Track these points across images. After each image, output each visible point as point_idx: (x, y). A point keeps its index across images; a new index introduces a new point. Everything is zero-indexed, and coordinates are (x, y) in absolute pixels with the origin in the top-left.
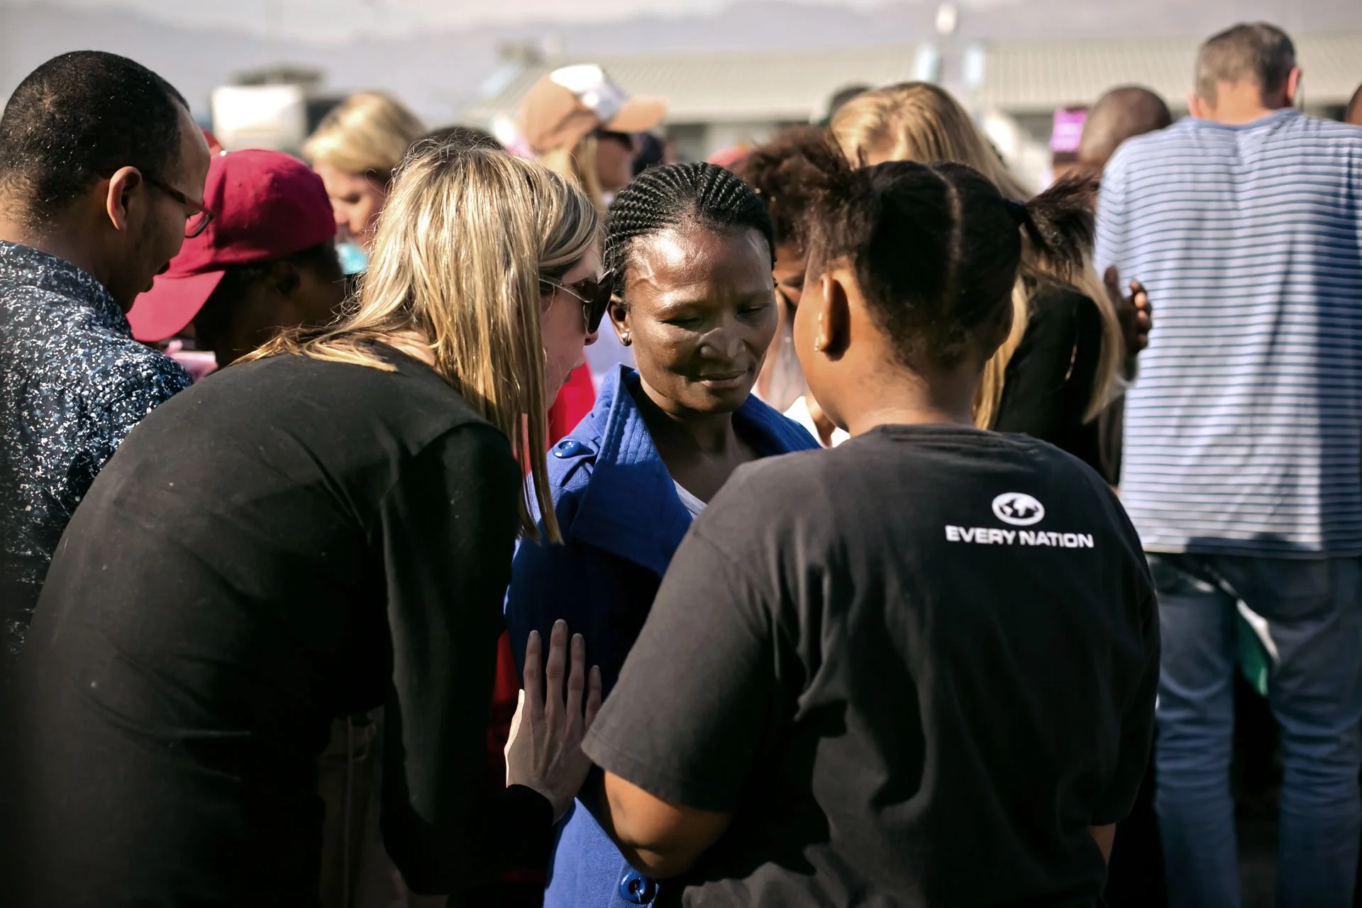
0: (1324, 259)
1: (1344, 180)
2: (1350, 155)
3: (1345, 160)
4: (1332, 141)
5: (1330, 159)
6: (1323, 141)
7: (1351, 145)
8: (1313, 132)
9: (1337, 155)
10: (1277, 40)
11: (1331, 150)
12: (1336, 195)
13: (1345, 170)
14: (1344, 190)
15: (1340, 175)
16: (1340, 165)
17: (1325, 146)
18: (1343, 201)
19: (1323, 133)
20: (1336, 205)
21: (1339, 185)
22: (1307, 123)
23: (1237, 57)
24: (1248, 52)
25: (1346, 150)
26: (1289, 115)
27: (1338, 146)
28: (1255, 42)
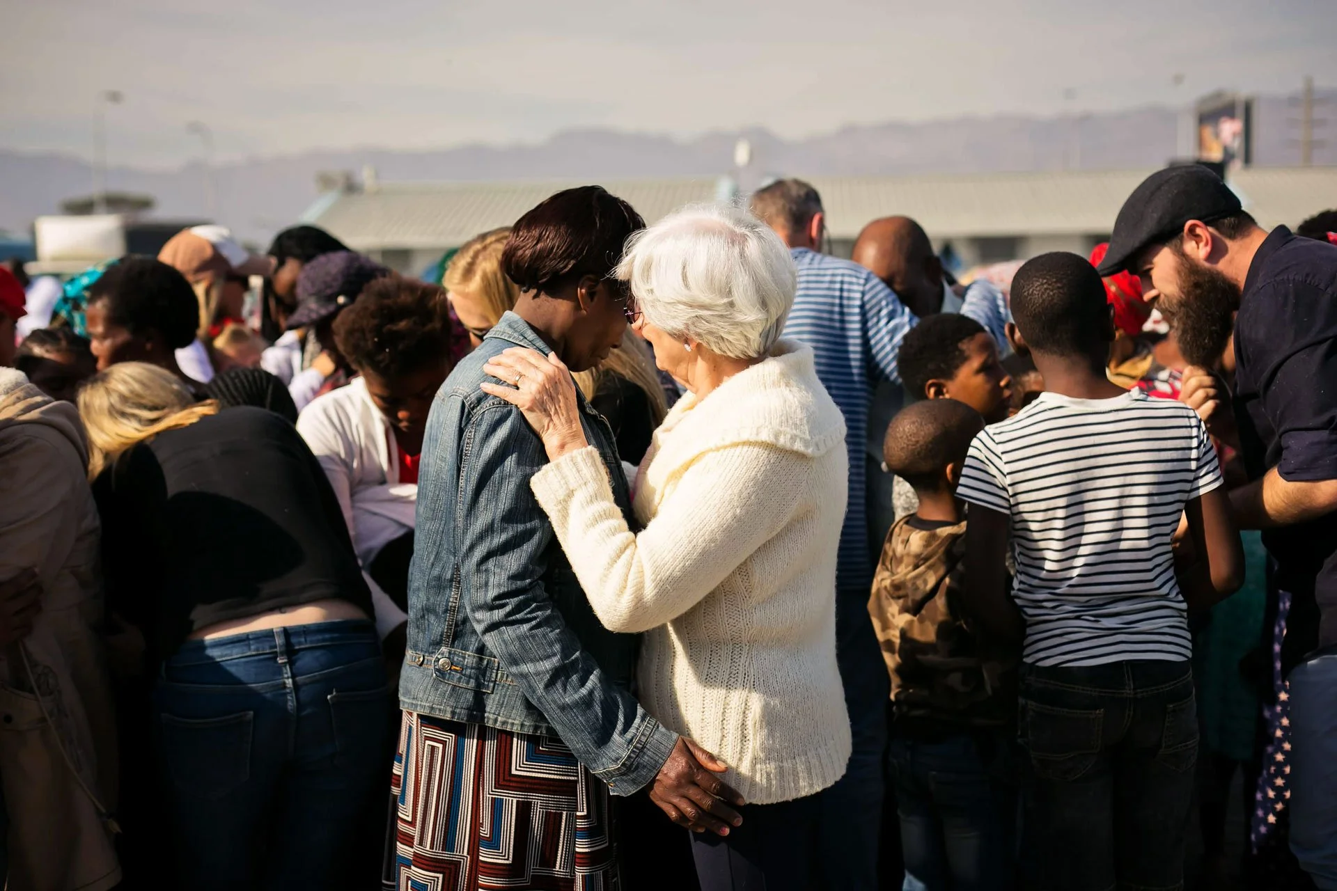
0: (823, 361)
1: (837, 301)
2: (842, 282)
3: (838, 286)
4: (830, 272)
5: (826, 285)
6: (822, 272)
7: (843, 275)
8: (815, 265)
9: (832, 282)
10: (802, 192)
11: (828, 279)
12: (832, 312)
13: (837, 293)
14: (837, 309)
15: (833, 297)
16: (834, 289)
17: (824, 275)
18: (837, 317)
19: (824, 266)
20: (831, 320)
21: (833, 305)
22: (812, 259)
23: (774, 207)
24: (780, 202)
25: (839, 279)
26: (800, 253)
27: (833, 275)
28: (786, 195)
